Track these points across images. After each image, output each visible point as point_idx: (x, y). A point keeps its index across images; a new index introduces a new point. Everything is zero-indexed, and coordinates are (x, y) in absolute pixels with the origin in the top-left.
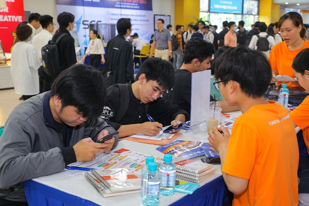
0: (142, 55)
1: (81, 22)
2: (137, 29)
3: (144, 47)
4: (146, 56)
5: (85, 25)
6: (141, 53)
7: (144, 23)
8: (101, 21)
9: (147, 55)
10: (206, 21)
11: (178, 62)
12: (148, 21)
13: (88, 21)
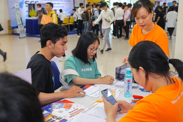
0: (64, 24)
1: (24, 2)
2: (63, 7)
3: (65, 19)
4: (67, 25)
5: (27, 4)
6: (63, 22)
7: (67, 2)
8: (38, 2)
9: (68, 23)
10: (107, 1)
11: (87, 28)
12: (69, 1)
13: (29, 1)
